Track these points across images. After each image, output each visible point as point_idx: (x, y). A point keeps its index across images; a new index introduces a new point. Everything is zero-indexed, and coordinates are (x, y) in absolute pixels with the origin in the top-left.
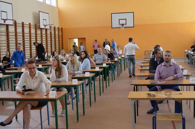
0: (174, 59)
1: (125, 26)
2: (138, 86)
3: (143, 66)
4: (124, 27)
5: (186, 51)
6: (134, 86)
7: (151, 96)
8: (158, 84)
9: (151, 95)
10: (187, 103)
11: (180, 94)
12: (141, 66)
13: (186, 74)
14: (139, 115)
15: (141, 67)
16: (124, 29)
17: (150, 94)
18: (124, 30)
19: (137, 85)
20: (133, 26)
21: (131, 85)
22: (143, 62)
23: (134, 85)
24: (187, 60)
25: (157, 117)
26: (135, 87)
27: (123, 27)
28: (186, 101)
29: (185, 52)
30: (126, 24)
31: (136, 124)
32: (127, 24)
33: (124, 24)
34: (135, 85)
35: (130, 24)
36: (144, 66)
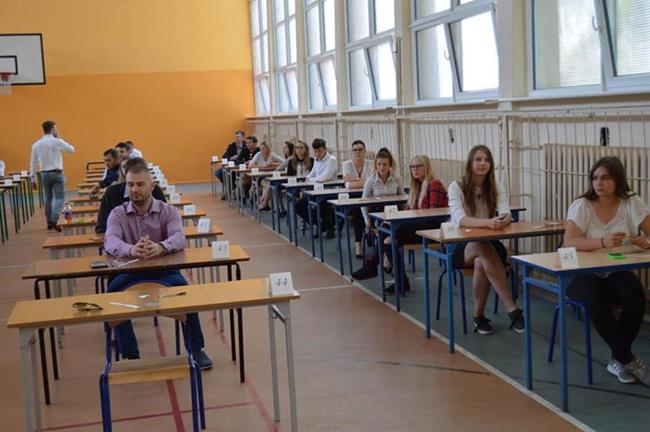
0: (173, 187)
1: (13, 79)
2: (51, 282)
3: (74, 213)
4: (9, 82)
5: (215, 159)
6: (36, 283)
7: (88, 310)
8: (115, 268)
9: (88, 307)
10: (215, 319)
11: (181, 294)
12: (67, 214)
13: (207, 231)
14: (60, 376)
15: (66, 218)
16: (9, 90)
17: (85, 304)
18: (10, 93)
19: (46, 279)
20: (42, 81)
21: (24, 278)
22: (78, 198)
23: (35, 280)
24: (219, 188)
25: (110, 375)
26: (42, 284)
27: (4, 82)
28: (212, 312)
29: (212, 163)
30: (17, 73)
31: (52, 407)
32: (19, 72)
33: (10, 74)
34: (40, 278)
35: (30, 72)
36: (76, 213)
